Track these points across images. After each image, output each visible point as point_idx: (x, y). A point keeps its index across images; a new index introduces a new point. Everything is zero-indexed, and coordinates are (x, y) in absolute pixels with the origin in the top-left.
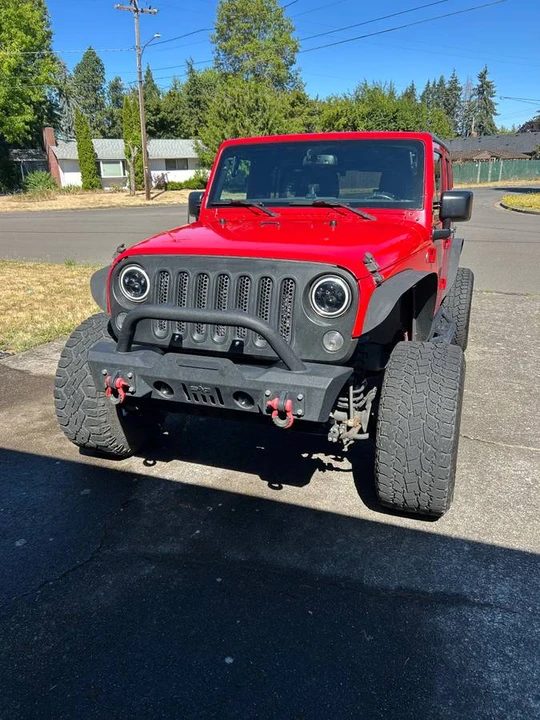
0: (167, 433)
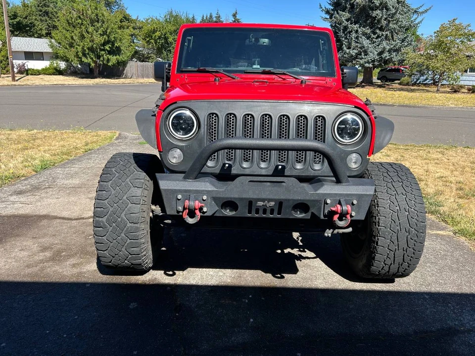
0: (164, 249)
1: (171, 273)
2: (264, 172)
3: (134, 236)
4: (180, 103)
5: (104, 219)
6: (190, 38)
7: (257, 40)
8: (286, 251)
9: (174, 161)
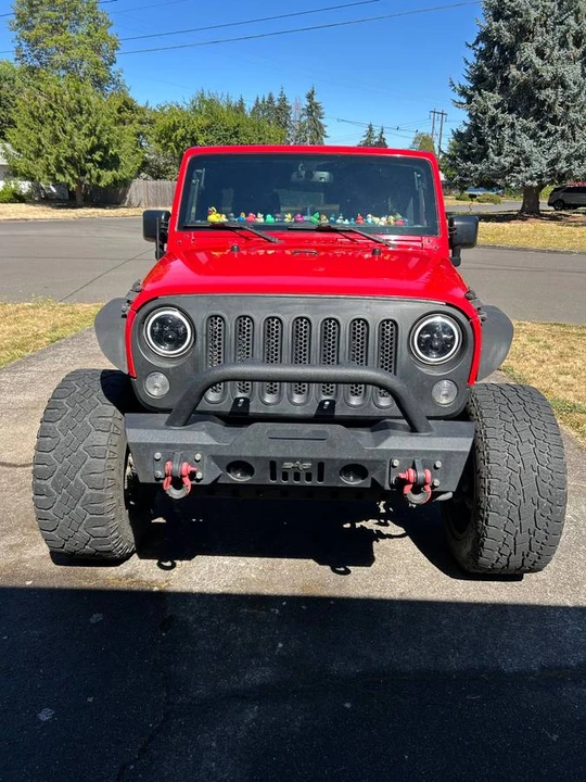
1: (169, 564)
2: (299, 412)
3: (97, 508)
4: (163, 299)
5: (49, 483)
6: (200, 171)
7: (310, 174)
8: (358, 525)
9: (155, 392)
